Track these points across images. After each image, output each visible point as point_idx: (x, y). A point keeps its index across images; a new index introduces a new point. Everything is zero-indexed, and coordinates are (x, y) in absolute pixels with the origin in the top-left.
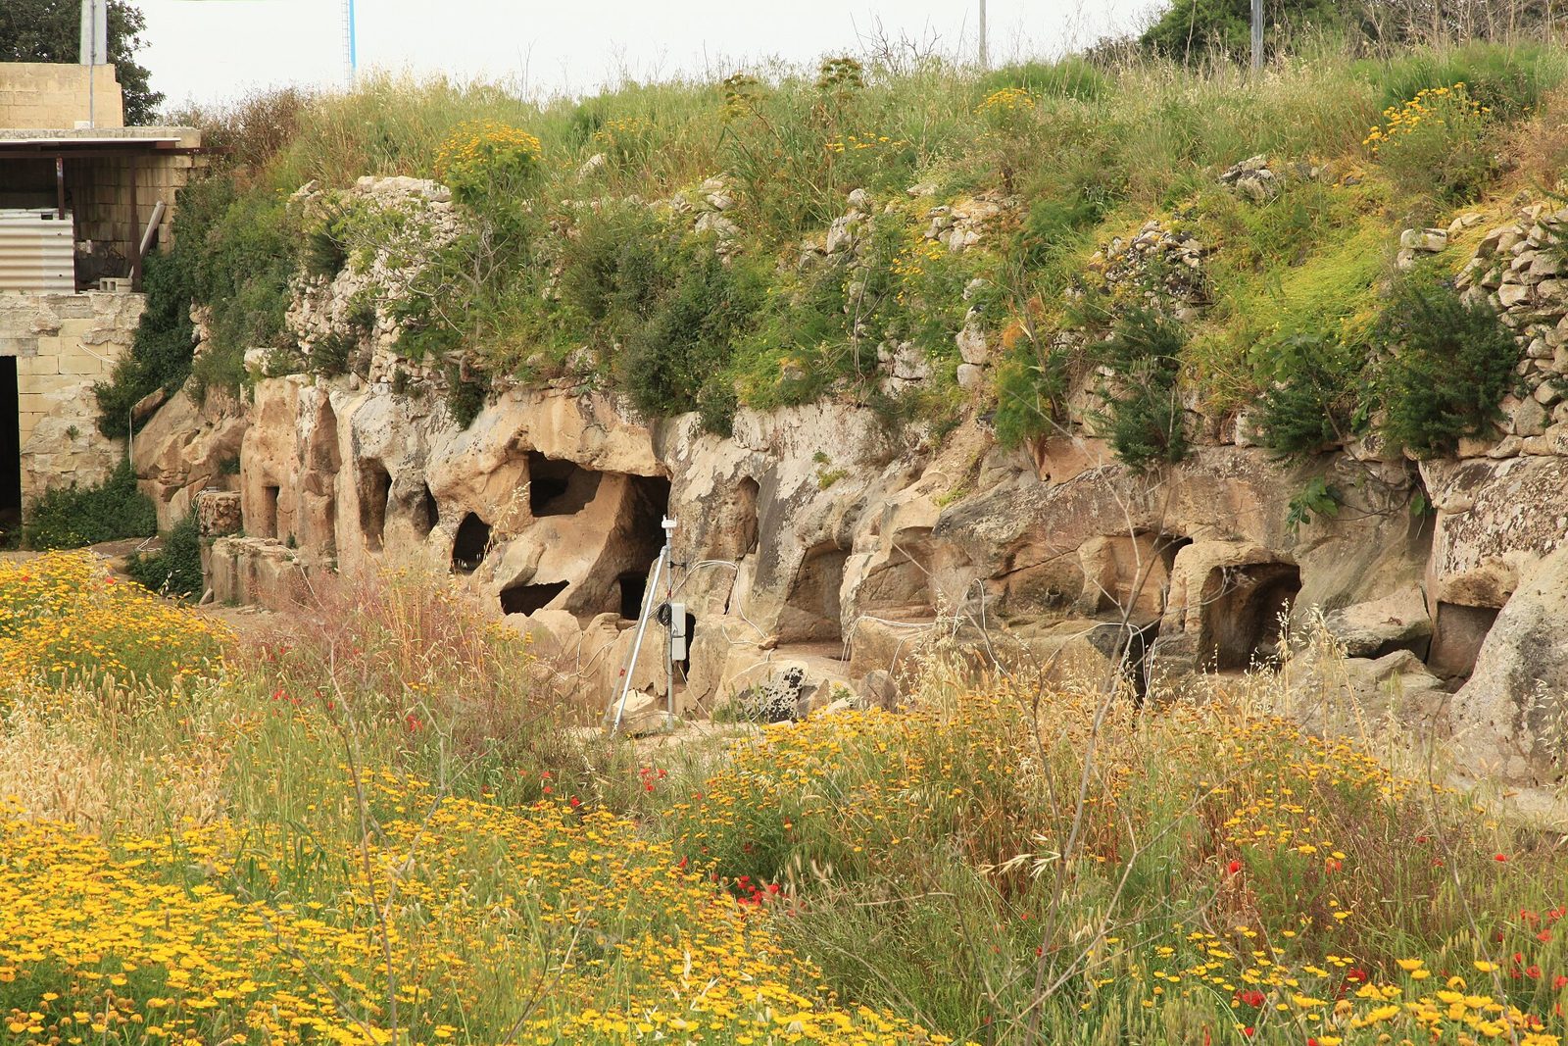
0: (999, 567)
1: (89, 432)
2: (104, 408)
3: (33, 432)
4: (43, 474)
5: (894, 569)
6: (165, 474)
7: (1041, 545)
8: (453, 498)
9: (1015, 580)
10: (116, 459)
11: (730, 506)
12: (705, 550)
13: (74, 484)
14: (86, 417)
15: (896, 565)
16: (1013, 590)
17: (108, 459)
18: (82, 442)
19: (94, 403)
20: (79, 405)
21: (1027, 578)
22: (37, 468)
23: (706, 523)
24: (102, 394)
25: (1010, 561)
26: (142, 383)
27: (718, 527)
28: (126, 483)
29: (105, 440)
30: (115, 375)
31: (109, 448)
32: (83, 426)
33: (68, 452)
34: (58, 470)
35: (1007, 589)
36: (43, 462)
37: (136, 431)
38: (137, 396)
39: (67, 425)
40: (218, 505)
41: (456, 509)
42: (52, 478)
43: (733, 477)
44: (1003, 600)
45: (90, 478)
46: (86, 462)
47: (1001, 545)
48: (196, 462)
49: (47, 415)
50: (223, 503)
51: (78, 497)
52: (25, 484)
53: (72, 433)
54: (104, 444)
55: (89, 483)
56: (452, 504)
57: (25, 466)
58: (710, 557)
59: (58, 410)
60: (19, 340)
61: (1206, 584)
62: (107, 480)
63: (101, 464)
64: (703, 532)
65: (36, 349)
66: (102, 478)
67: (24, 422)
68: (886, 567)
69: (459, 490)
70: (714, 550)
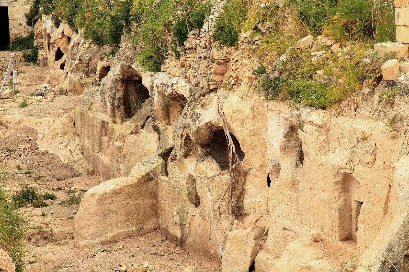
0: (86, 65)
1: (24, 24)
2: (27, 19)
3: (12, 24)
4: (14, 34)
5: (80, 64)
6: (36, 35)
7: (93, 60)
8: (55, 44)
9: (90, 67)
10: (30, 31)
11: (76, 49)
12: (71, 58)
13: (21, 36)
14: (24, 21)
15: (81, 64)
16: (89, 70)
17: (29, 31)
18: (23, 27)
19: (25, 17)
20: (22, 18)
21: (92, 67)
22: (13, 32)
23: (72, 52)
24: (27, 16)
25: (88, 64)
26: (35, 13)
27: (74, 53)
28: (32, 36)
29: (28, 26)
30: (30, 11)
31: (29, 28)
32: (23, 23)
33: (20, 29)
34: (18, 33)
35: (88, 70)
36: (14, 31)
37: (34, 24)
38: (33, 16)
39: (19, 23)
40: (40, 42)
41: (56, 46)
42: (16, 35)
43: (77, 42)
44: (88, 72)
45: (25, 35)
46: (24, 31)
47: (86, 60)
48: (39, 32)
49: (15, 20)
50: (41, 42)
51: (22, 39)
52: (11, 36)
53: (20, 24)
54: (28, 27)
55: (25, 36)
56: (55, 45)
57: (10, 32)
58: (72, 60)
59: (17, 19)
60: (8, 3)
61: (101, 70)
62: (29, 35)
63: (27, 32)
64: (71, 54)
65: (12, 5)
66: (28, 35)
67: (10, 22)
68: (78, 64)
69: (56, 42)
70: (73, 58)
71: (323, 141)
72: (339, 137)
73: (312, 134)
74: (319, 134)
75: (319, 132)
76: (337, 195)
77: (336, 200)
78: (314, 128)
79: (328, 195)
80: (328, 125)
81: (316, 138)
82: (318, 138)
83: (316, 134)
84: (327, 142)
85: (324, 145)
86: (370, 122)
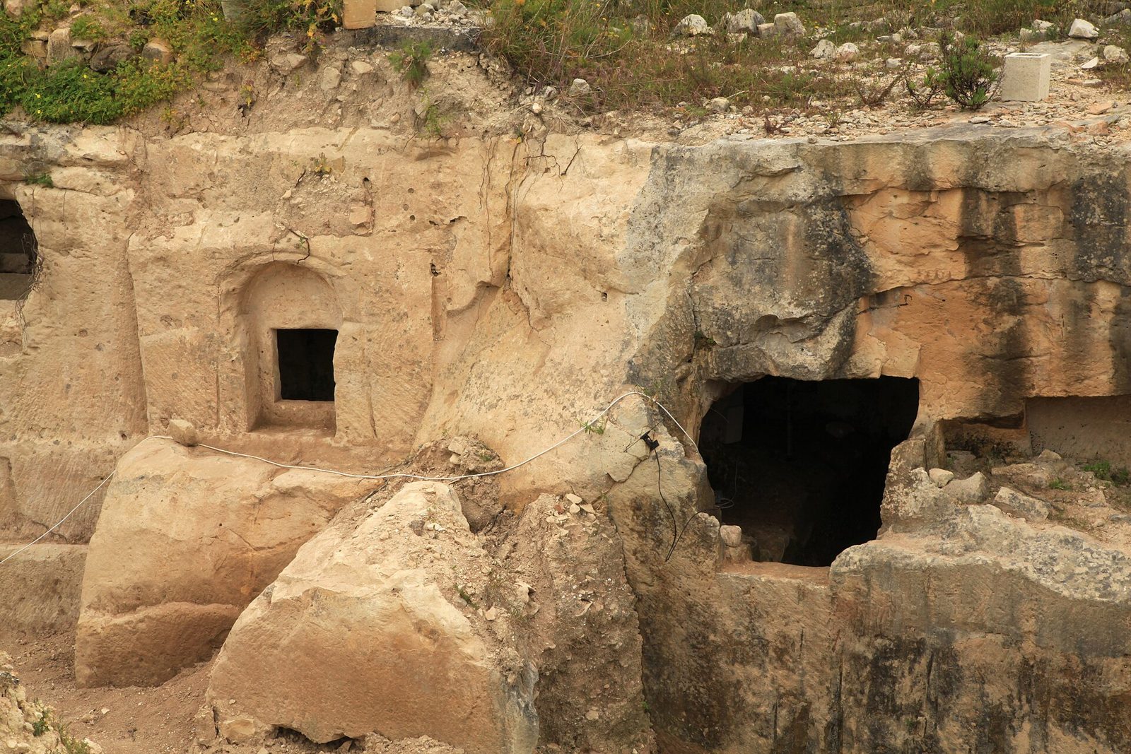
71: (134, 202)
72: (201, 184)
73: (97, 189)
74: (117, 187)
75: (114, 182)
76: (232, 323)
77: (230, 336)
78: (99, 174)
79: (196, 329)
80: (139, 161)
81: (113, 198)
82: (117, 196)
83: (109, 187)
84: (145, 203)
85: (136, 212)
86: (317, 133)
